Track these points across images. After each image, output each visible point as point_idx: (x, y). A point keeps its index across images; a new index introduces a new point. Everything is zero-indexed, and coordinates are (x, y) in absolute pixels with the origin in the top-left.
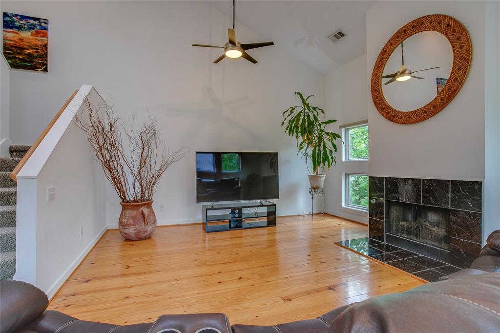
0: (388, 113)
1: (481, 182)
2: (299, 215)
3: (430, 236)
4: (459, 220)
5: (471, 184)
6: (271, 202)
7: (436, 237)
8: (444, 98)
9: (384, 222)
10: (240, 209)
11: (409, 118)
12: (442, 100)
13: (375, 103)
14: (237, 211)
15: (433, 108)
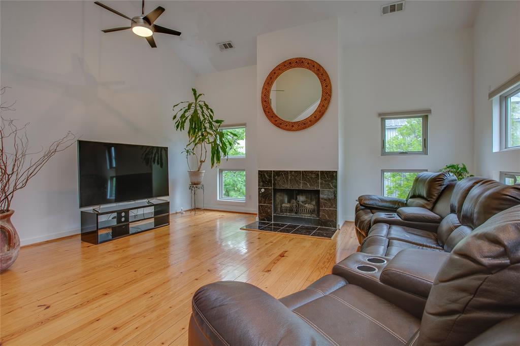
0: (276, 121)
1: (337, 171)
2: (177, 213)
3: (305, 210)
4: (325, 197)
5: (331, 173)
6: (163, 200)
7: (309, 210)
8: (316, 116)
9: (271, 206)
10: (127, 211)
13: (265, 111)
14: (123, 214)
15: (309, 121)
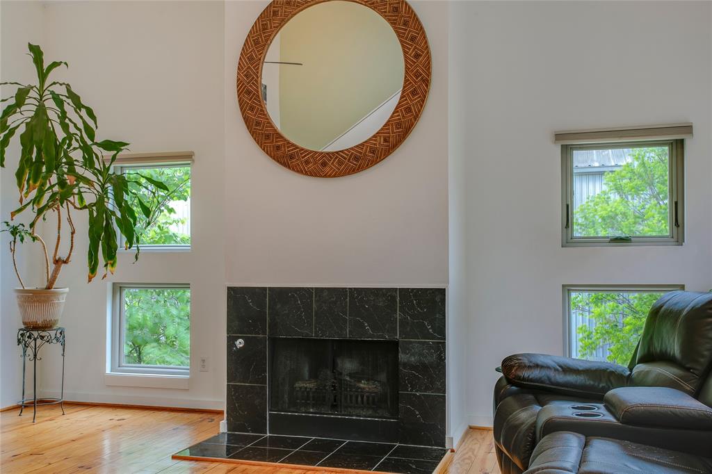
0: (278, 148)
1: (445, 289)
3: (359, 399)
4: (413, 359)
5: (429, 293)
7: (371, 398)
8: (389, 137)
9: (264, 388)
11: (324, 164)
12: (385, 140)
15: (370, 152)
